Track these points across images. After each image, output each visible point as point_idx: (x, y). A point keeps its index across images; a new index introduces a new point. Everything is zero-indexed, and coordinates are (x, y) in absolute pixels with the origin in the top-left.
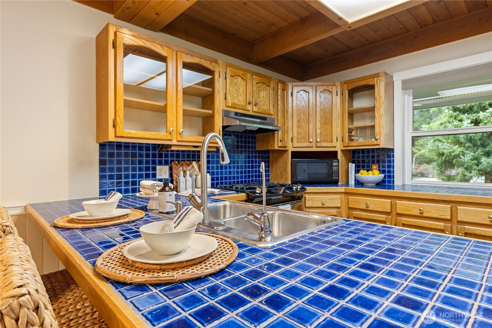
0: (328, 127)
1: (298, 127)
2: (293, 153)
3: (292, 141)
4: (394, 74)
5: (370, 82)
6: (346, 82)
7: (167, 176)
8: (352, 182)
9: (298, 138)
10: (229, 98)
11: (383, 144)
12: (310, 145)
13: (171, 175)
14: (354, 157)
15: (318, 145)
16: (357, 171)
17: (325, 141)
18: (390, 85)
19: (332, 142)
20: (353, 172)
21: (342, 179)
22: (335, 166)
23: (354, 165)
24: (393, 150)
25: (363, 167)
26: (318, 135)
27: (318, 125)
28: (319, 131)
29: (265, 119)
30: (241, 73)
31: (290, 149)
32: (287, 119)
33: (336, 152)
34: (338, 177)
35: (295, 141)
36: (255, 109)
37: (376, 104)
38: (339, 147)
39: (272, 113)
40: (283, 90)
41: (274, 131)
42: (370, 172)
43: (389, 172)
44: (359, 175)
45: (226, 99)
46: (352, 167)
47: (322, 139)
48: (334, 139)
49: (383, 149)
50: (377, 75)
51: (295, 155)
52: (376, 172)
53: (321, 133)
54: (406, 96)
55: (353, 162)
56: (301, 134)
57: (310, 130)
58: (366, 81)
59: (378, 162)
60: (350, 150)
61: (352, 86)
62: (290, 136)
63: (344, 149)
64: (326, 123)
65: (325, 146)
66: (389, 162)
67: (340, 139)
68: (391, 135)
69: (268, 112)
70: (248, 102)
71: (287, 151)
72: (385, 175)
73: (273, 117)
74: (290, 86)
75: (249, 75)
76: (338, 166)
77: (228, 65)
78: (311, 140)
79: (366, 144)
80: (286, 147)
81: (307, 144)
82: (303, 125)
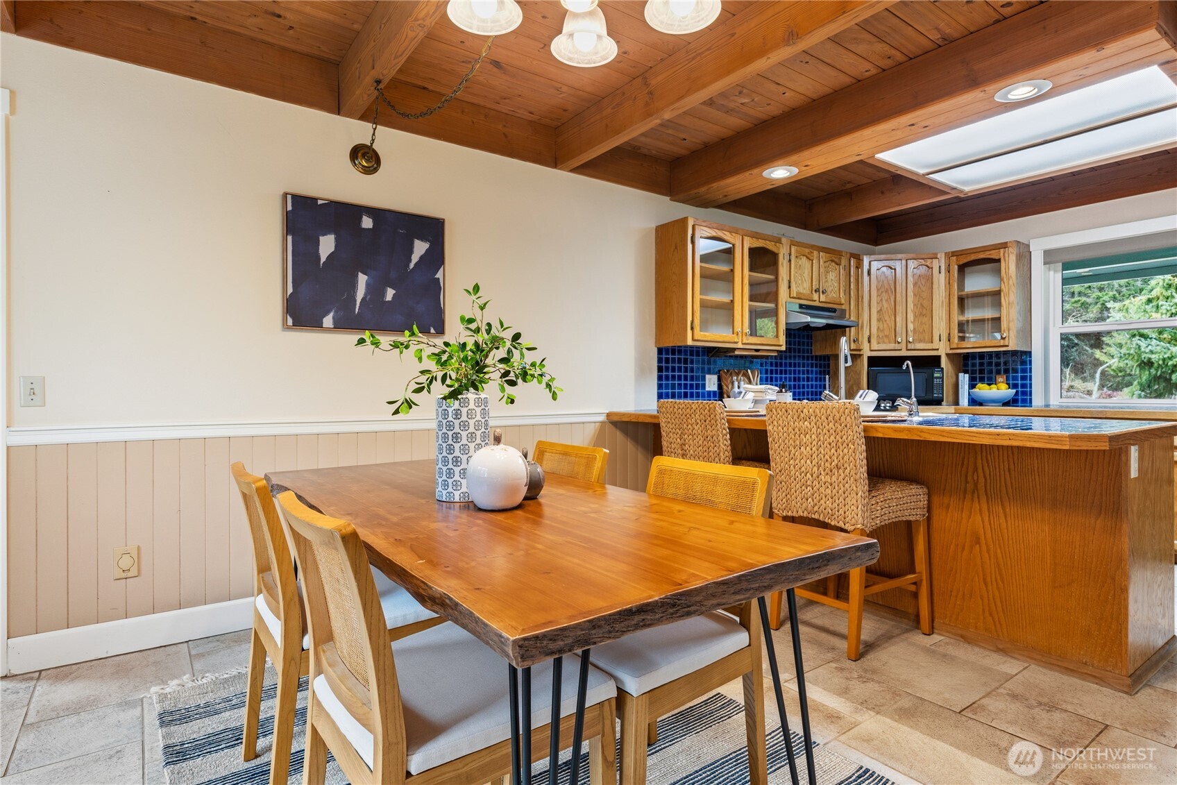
0: (925, 320)
1: (879, 320)
2: (869, 358)
3: (869, 342)
4: (1031, 241)
5: (993, 255)
6: (954, 254)
7: (715, 388)
8: (964, 401)
9: (878, 336)
10: (793, 285)
11: (1013, 345)
12: (897, 346)
13: (720, 387)
14: (966, 365)
15: (910, 346)
16: (972, 386)
17: (920, 341)
18: (1024, 256)
19: (932, 342)
20: (966, 387)
21: (947, 398)
22: (937, 378)
23: (967, 376)
24: (1030, 352)
25: (982, 380)
26: (909, 332)
27: (911, 317)
28: (911, 326)
29: (834, 310)
30: (807, 251)
31: (867, 353)
32: (863, 309)
33: (939, 357)
34: (943, 394)
35: (874, 341)
36: (823, 298)
37: (1003, 287)
38: (942, 350)
39: (843, 301)
40: (857, 268)
41: (844, 327)
42: (993, 386)
43: (1024, 386)
44: (976, 390)
45: (790, 287)
46: (964, 379)
47: (915, 338)
48: (936, 338)
49: (1014, 353)
50: (1004, 246)
51: (873, 361)
52: (1003, 386)
53: (914, 329)
54: (1052, 273)
55: (965, 372)
56: (883, 331)
57: (898, 325)
58: (988, 253)
59: (1006, 371)
60: (960, 354)
61: (964, 260)
62: (866, 333)
63: (951, 352)
64: (922, 315)
65: (922, 349)
66: (1024, 371)
67: (944, 337)
68: (1026, 331)
69: (838, 301)
70: (814, 288)
71: (860, 356)
72: (1017, 392)
73: (843, 307)
74: (866, 260)
75: (815, 253)
76: (942, 378)
77: (793, 243)
78: (899, 340)
79: (987, 345)
80: (860, 350)
81: (892, 346)
82: (887, 318)
